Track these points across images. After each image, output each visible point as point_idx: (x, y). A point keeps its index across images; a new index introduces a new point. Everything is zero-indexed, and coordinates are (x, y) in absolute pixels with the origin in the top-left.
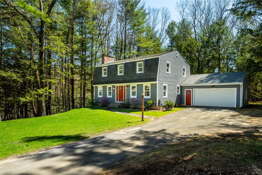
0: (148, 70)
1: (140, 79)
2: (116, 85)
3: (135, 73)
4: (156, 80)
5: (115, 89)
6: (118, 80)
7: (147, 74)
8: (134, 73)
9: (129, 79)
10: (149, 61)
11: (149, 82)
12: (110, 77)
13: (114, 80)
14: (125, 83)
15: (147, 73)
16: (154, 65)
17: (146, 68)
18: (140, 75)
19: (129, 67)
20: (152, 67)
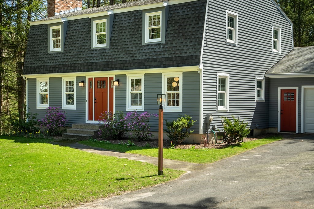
0: (176, 35)
1: (155, 60)
2: (88, 75)
3: (141, 43)
4: (196, 61)
5: (84, 87)
6: (92, 61)
7: (174, 45)
8: (137, 42)
9: (125, 59)
10: (179, 11)
11: (178, 66)
12: (72, 54)
13: (82, 62)
14: (113, 70)
15: (172, 44)
16: (191, 19)
17: (171, 28)
18: (153, 47)
19: (124, 25)
20: (188, 26)
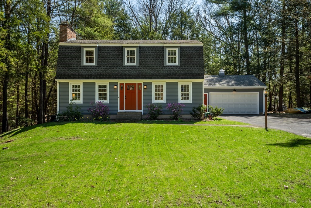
0: (186, 62)
1: (175, 75)
2: (120, 81)
3: (164, 65)
4: (202, 76)
5: (117, 89)
6: (125, 73)
7: (187, 67)
8: (160, 64)
9: (152, 73)
10: (187, 50)
11: (191, 79)
12: (105, 67)
13: (116, 73)
14: (143, 79)
16: (195, 55)
17: (183, 58)
18: (172, 67)
19: (148, 53)
20: (194, 58)
